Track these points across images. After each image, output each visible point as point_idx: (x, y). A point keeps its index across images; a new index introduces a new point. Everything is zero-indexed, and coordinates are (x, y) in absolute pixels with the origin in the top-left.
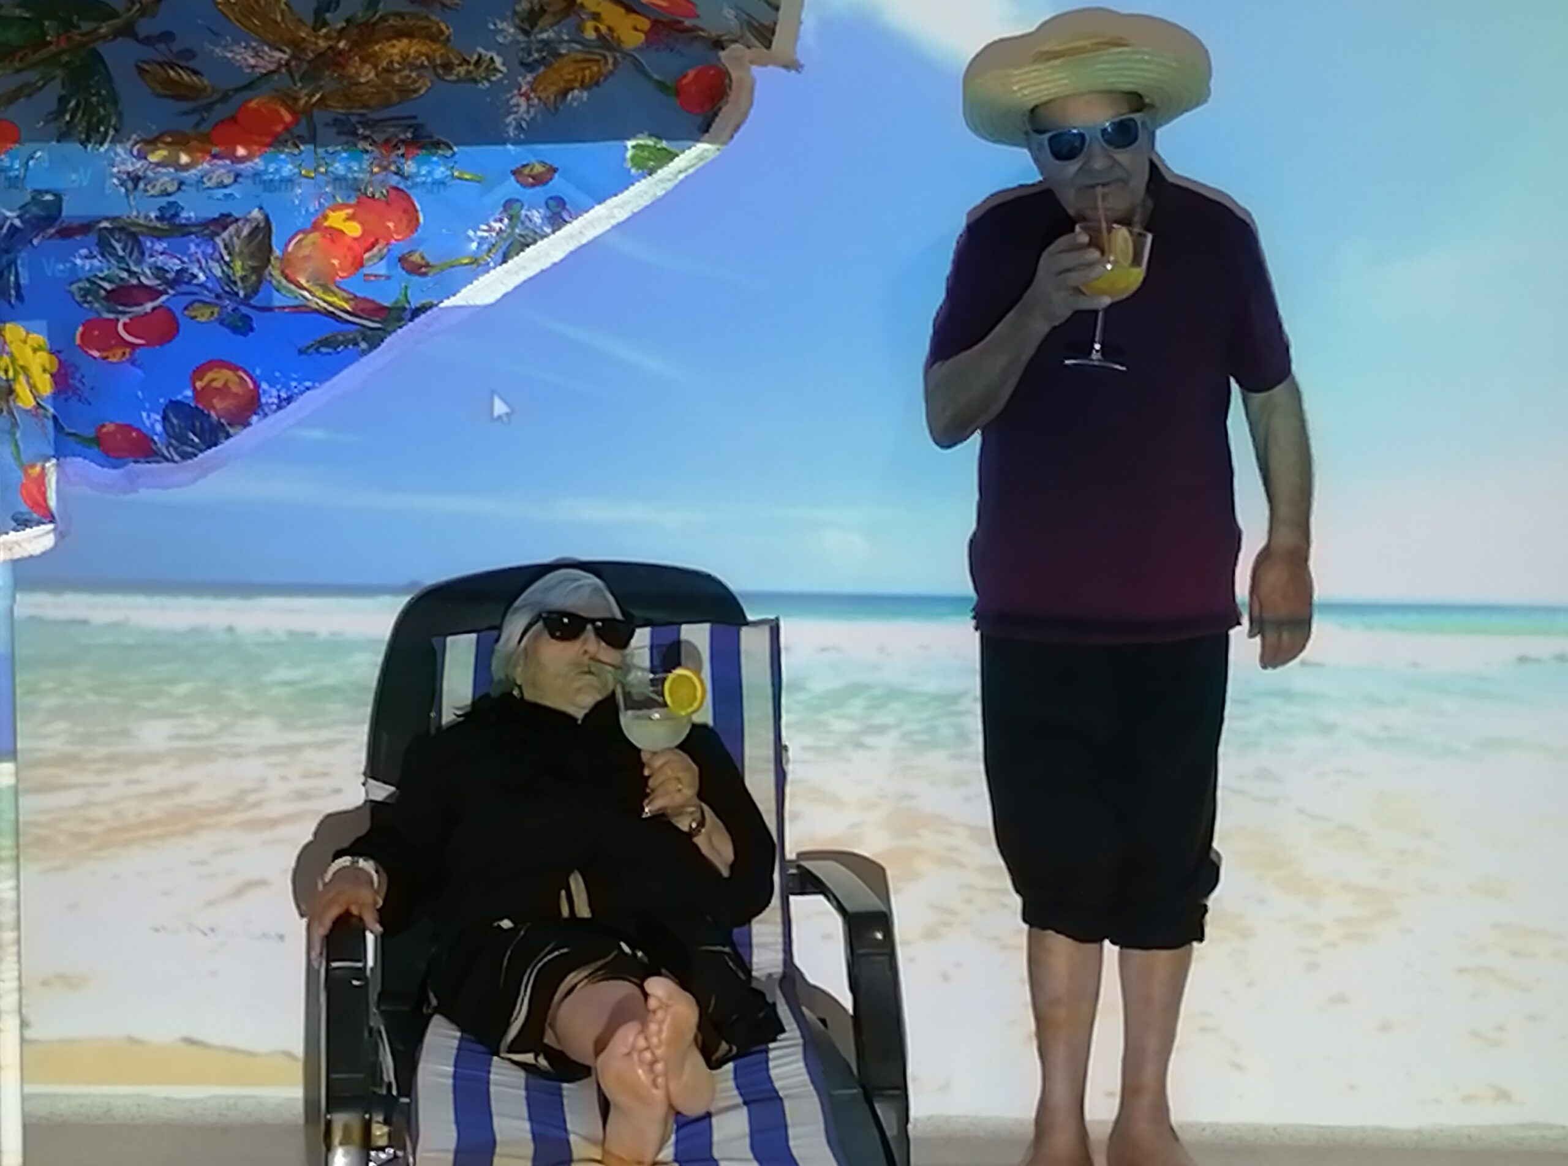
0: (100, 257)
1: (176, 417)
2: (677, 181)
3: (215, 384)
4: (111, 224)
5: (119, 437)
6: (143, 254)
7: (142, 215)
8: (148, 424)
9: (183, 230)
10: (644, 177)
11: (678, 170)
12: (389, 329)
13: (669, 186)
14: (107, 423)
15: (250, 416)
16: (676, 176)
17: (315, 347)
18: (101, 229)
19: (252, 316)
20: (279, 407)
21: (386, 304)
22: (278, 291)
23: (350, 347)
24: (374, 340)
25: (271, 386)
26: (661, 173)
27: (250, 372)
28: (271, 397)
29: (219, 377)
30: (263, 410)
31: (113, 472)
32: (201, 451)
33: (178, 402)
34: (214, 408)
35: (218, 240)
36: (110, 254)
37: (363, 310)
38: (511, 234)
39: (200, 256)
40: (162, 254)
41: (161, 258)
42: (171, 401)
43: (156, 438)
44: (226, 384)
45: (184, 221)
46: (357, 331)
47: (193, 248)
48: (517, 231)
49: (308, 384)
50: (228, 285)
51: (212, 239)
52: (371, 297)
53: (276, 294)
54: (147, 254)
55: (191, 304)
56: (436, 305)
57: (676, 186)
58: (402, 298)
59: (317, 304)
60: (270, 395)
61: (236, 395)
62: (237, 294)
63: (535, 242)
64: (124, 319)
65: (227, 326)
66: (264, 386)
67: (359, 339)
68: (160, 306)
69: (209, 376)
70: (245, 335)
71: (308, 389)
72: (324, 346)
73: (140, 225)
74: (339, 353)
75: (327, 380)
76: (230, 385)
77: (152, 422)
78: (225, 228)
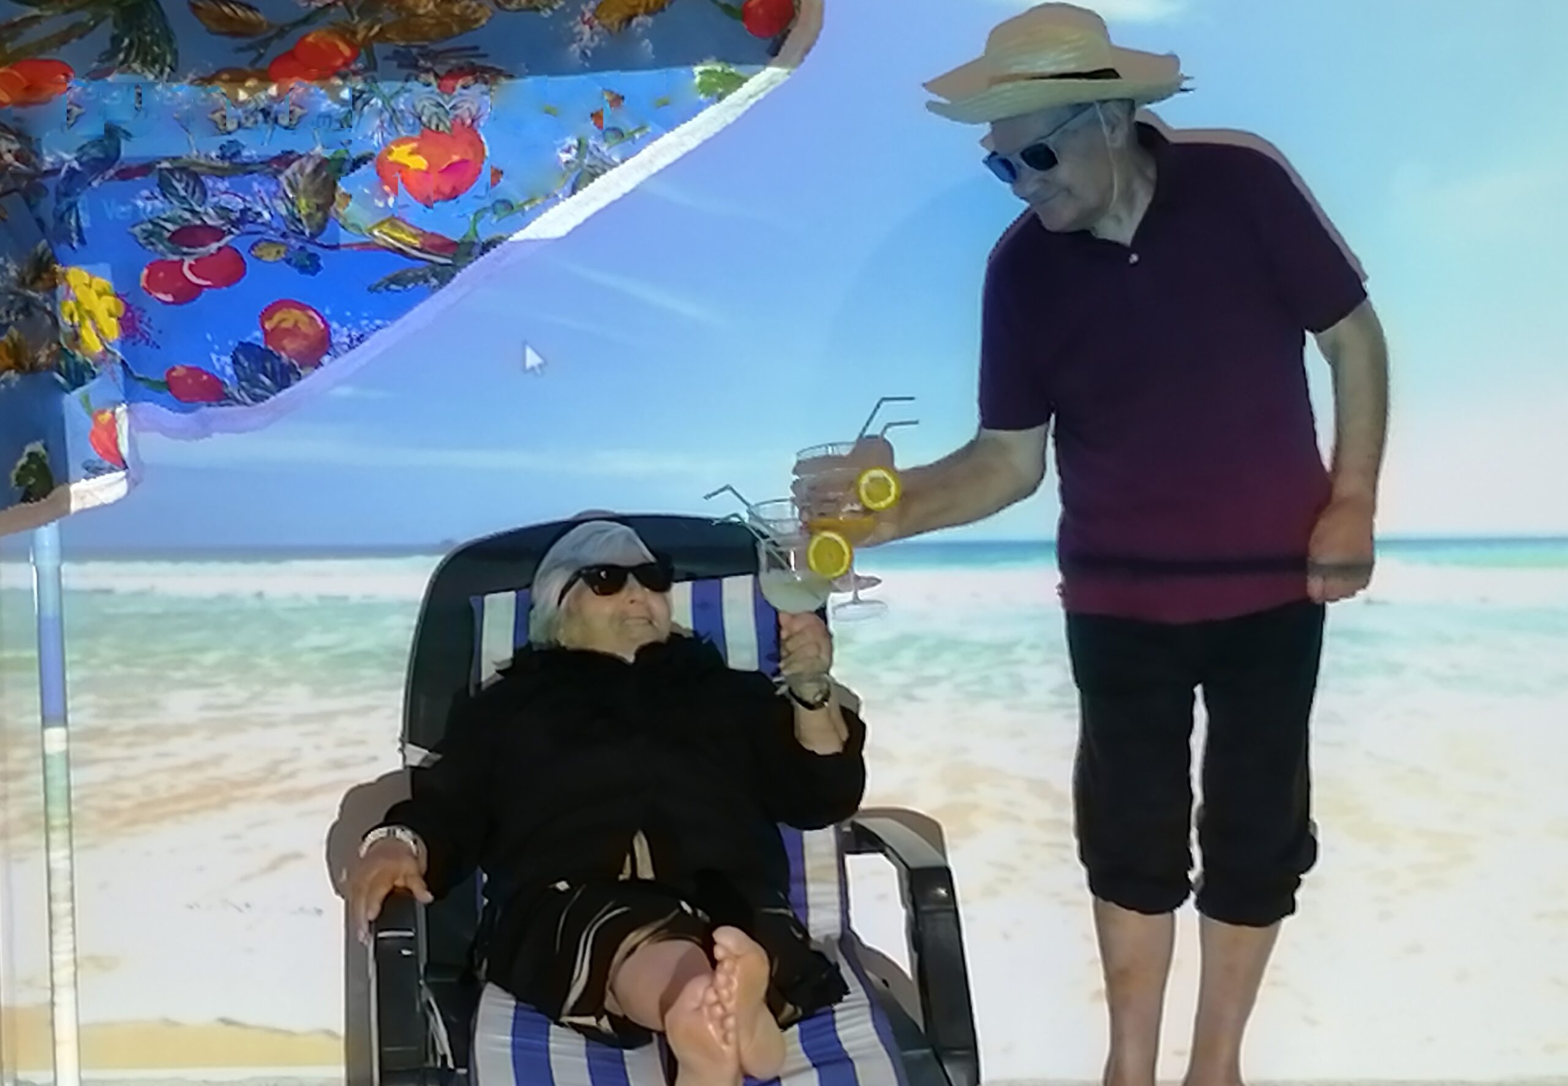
0: (161, 198)
1: (248, 359)
2: (747, 107)
3: (285, 325)
4: (171, 163)
5: (190, 381)
6: (205, 194)
7: (202, 155)
8: (218, 367)
9: (247, 168)
10: (713, 104)
11: (747, 96)
12: (459, 264)
13: (740, 111)
14: (177, 367)
15: (321, 357)
16: (746, 101)
17: (384, 285)
18: (161, 169)
19: (319, 254)
20: (351, 347)
21: (456, 239)
22: (343, 227)
23: (421, 283)
24: (445, 276)
25: (342, 326)
26: (730, 99)
27: (319, 310)
28: (342, 336)
29: (288, 318)
30: (334, 350)
31: (183, 416)
32: (273, 393)
33: (249, 344)
34: (284, 349)
35: (281, 178)
36: (171, 194)
37: (432, 246)
38: (580, 165)
39: (263, 194)
40: (226, 192)
41: (225, 196)
42: (241, 343)
43: (227, 381)
44: (296, 325)
45: (245, 160)
46: (427, 267)
47: (256, 187)
48: (586, 161)
49: (378, 322)
50: (293, 223)
51: (275, 177)
52: (439, 232)
53: (342, 230)
54: (209, 193)
55: (255, 244)
56: (506, 239)
57: (746, 112)
58: (471, 233)
59: (385, 240)
60: (340, 336)
61: (306, 336)
62: (303, 233)
63: (604, 171)
64: (188, 261)
65: (295, 266)
66: (335, 325)
67: (429, 276)
68: (227, 246)
69: (277, 317)
70: (313, 274)
71: (379, 327)
72: (393, 283)
73: (201, 165)
74: (410, 290)
75: (399, 317)
76: (300, 325)
77: (222, 365)
78: (288, 165)
